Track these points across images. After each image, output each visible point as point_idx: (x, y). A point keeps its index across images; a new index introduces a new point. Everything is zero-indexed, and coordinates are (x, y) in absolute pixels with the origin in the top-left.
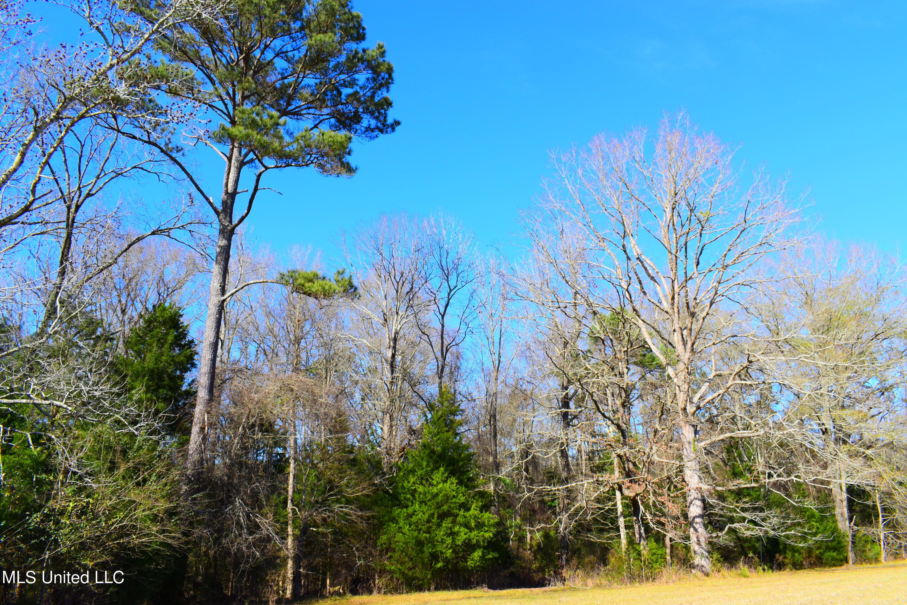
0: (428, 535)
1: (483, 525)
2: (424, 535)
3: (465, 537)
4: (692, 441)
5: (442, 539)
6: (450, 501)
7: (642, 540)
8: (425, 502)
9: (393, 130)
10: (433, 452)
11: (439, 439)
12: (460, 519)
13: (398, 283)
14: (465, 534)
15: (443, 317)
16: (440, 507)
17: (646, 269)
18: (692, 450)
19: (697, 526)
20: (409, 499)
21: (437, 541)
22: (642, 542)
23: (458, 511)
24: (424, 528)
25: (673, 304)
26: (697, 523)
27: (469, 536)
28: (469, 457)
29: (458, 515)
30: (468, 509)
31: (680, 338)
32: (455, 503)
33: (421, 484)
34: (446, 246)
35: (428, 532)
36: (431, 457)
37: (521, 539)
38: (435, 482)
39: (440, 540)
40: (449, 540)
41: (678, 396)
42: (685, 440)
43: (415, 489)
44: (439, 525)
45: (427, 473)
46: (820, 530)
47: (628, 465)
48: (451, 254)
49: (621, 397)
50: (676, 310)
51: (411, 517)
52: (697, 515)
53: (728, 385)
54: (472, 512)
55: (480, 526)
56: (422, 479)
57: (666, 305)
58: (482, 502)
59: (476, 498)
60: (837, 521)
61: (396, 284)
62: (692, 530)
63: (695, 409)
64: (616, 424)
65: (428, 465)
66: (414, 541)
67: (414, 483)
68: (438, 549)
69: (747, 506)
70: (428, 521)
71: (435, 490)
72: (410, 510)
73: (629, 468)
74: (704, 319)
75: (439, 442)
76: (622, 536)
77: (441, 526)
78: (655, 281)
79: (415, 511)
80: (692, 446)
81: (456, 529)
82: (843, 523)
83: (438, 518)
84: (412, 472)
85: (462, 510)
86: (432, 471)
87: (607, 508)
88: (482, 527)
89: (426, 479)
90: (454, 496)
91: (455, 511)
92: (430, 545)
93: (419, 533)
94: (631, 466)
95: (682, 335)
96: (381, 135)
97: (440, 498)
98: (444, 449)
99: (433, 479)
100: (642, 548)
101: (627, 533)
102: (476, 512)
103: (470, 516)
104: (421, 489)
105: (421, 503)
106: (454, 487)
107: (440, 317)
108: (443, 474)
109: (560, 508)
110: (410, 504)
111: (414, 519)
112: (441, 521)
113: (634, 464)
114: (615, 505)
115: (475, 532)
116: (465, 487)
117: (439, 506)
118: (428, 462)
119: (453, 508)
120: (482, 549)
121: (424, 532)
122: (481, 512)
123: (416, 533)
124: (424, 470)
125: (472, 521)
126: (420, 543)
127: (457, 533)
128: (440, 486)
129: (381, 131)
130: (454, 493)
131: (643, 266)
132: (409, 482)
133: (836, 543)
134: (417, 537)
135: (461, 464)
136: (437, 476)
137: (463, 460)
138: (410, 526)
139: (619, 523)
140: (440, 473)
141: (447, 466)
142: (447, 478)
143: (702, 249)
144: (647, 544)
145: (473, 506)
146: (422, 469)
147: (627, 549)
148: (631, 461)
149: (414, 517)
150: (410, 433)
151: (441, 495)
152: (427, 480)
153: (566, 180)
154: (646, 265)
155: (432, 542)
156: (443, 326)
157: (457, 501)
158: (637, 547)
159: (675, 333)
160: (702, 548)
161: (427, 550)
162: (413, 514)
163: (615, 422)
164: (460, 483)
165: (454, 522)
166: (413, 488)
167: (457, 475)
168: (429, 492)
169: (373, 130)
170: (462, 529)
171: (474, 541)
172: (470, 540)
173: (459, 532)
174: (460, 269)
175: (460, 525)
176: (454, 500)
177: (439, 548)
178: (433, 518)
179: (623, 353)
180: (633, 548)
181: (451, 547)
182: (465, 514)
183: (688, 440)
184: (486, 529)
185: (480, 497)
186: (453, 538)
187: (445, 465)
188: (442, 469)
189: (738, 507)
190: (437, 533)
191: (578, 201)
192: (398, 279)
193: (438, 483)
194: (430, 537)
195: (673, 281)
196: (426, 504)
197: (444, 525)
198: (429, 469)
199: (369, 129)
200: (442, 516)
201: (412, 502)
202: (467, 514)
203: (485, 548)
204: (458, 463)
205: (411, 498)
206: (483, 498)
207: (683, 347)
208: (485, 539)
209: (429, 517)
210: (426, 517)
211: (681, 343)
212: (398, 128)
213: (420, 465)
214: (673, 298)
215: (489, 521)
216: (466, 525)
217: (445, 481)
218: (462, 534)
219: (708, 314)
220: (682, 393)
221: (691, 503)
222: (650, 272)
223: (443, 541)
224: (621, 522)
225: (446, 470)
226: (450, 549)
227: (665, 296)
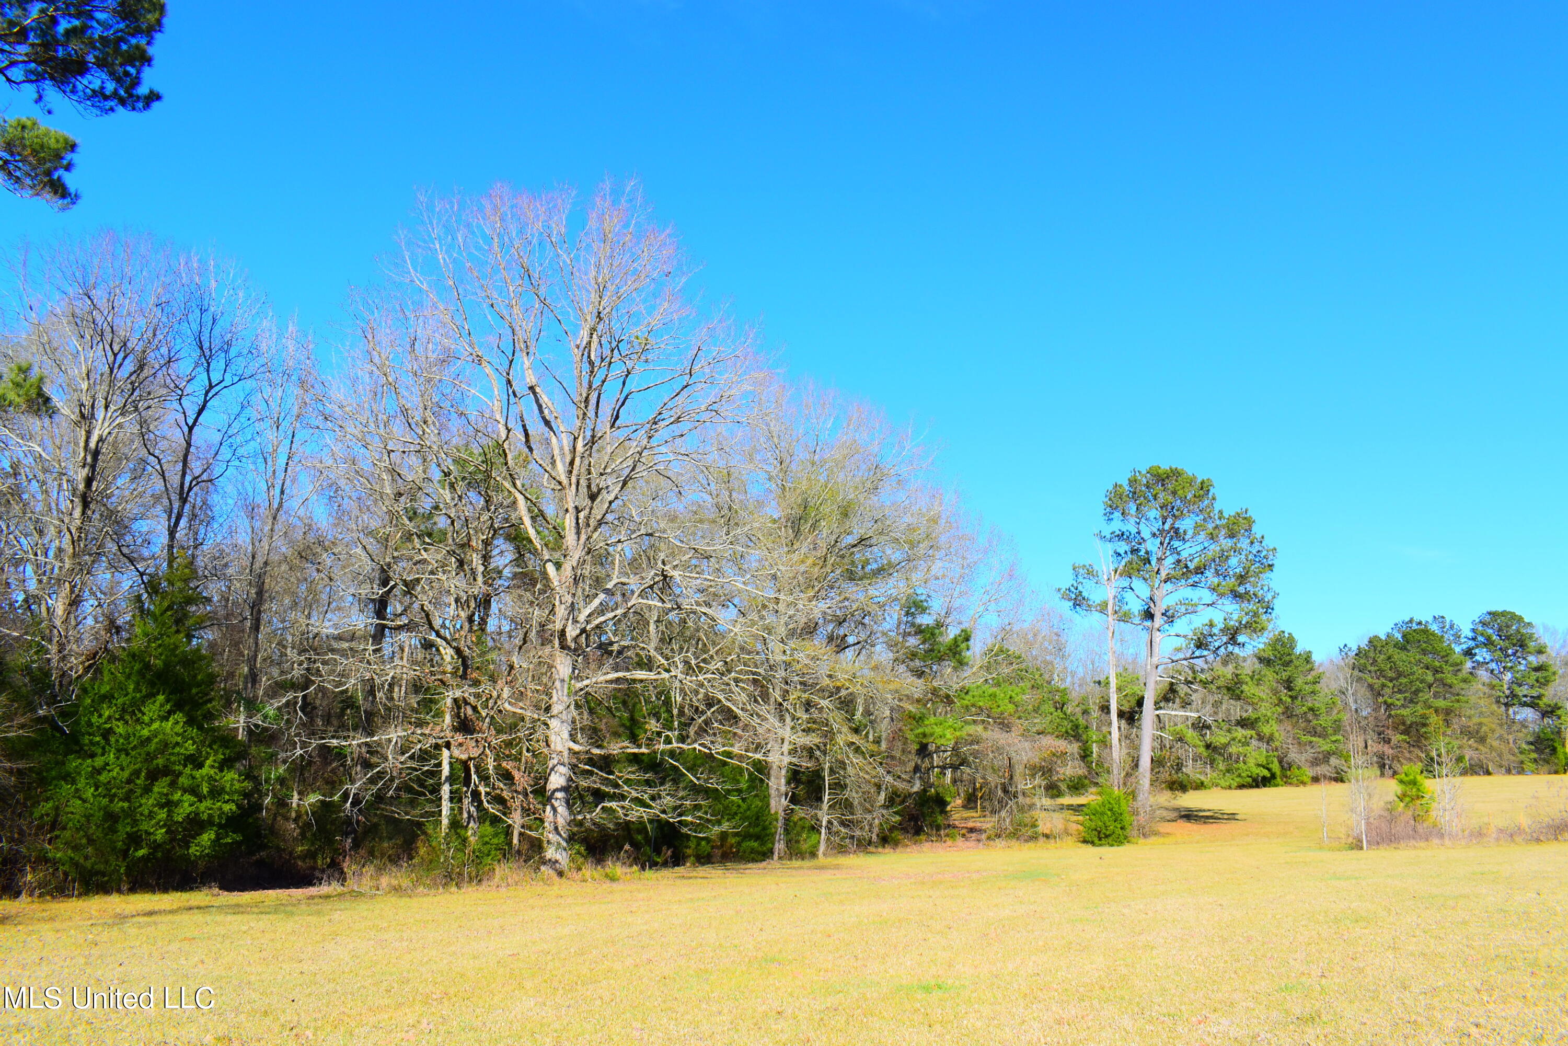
0: (126, 805)
1: (222, 791)
2: (121, 804)
3: (190, 809)
4: (567, 679)
5: (151, 812)
6: (170, 751)
7: (472, 821)
8: (126, 750)
9: (147, 106)
10: (147, 666)
11: (160, 646)
12: (182, 780)
13: (115, 355)
14: (191, 805)
15: (191, 429)
16: (152, 759)
17: (540, 407)
18: (566, 691)
19: (556, 804)
20: (98, 743)
21: (142, 814)
22: (472, 824)
23: (181, 768)
24: (121, 793)
25: (571, 472)
26: (557, 799)
27: (197, 807)
28: (211, 679)
29: (180, 774)
30: (200, 766)
31: (573, 524)
32: (178, 754)
33: (121, 718)
34: (212, 309)
35: (127, 798)
36: (144, 677)
37: (282, 803)
38: (146, 719)
39: (146, 812)
40: (162, 815)
41: (557, 609)
42: (557, 677)
43: (111, 728)
44: (147, 790)
45: (133, 703)
46: (742, 810)
47: (465, 709)
48: (220, 323)
49: (468, 607)
50: (574, 480)
51: (99, 773)
52: (559, 787)
53: (630, 605)
54: (205, 771)
55: (216, 793)
56: (124, 710)
57: (561, 469)
58: (224, 754)
59: (215, 747)
60: (769, 796)
61: (111, 359)
62: (548, 808)
63: (578, 631)
64: (454, 648)
65: (137, 689)
66: (102, 813)
67: (110, 718)
68: (141, 827)
69: (632, 777)
70: (129, 781)
71: (145, 733)
72: (99, 762)
73: (465, 714)
74: (610, 503)
75: (160, 650)
76: (444, 813)
77: (151, 791)
78: (551, 428)
79: (108, 764)
80: (566, 686)
81: (177, 796)
82: (777, 799)
83: (146, 779)
84: (107, 698)
85: (190, 766)
86: (143, 701)
87: (426, 768)
88: (220, 794)
89: (131, 711)
90: (177, 744)
91: (177, 768)
92: (129, 820)
93: (111, 801)
94: (469, 711)
95: (577, 519)
96: (120, 109)
97: (152, 747)
98: (167, 664)
99: (144, 714)
100: (470, 833)
101: (452, 809)
102: (212, 772)
103: (203, 777)
104: (120, 729)
105: (119, 751)
106: (178, 728)
107: (186, 429)
108: (162, 706)
109: (353, 760)
110: (100, 751)
111: (103, 778)
112: (152, 784)
113: (474, 709)
114: (439, 765)
115: (208, 803)
116: (198, 729)
117: (150, 757)
118: (137, 684)
119: (174, 763)
120: (215, 828)
121: (121, 800)
122: (221, 770)
123: (105, 801)
124: (130, 696)
125: (205, 785)
126: (111, 818)
127: (178, 804)
128: (155, 725)
129: (123, 102)
130: (179, 739)
131: (537, 401)
132: (100, 716)
133: (760, 828)
134: (108, 806)
135: (194, 691)
136: (152, 709)
137: (199, 685)
138: (96, 790)
139: (442, 792)
140: (158, 704)
141: (171, 693)
142: (170, 713)
143: (626, 398)
144: (478, 828)
145: (208, 762)
146: (126, 695)
147: (447, 834)
148: (470, 704)
149: (105, 774)
150: (108, 630)
151: (156, 740)
152: (133, 713)
153: (436, 242)
154: (541, 401)
155: (130, 814)
156: (189, 444)
157: (182, 751)
158: (462, 832)
159: (568, 515)
160: (561, 835)
161: (124, 829)
162: (104, 768)
163: (454, 644)
164: (191, 722)
165: (173, 784)
166: (108, 726)
167: (187, 708)
168: (134, 735)
169: (106, 98)
170: (187, 797)
171: (205, 817)
172: (197, 814)
173: (180, 801)
174: (233, 352)
175: (185, 791)
176: (177, 750)
177: (144, 826)
178: (138, 778)
179: (480, 542)
180: (457, 834)
181: (164, 825)
182: (194, 773)
183: (561, 677)
184: (227, 797)
185: (221, 746)
186: (169, 811)
187: (167, 692)
188: (161, 698)
189: (620, 778)
190: (143, 801)
191: (451, 283)
192: (116, 348)
193: (152, 721)
194: (129, 808)
195: (575, 439)
196: (127, 754)
197: (156, 789)
198: (138, 695)
199: (99, 95)
200: (154, 776)
201: (103, 748)
202: (198, 774)
203: (220, 826)
204: (191, 690)
205: (103, 742)
206: (227, 748)
207: (576, 537)
208: (223, 813)
209: (131, 774)
210: (126, 774)
211: (574, 531)
212: (156, 105)
213: (122, 688)
214: (572, 463)
215: (232, 785)
216: (193, 791)
217: (166, 718)
218: (186, 804)
219: (616, 498)
220: (563, 606)
221: (552, 769)
222: (546, 412)
223: (151, 815)
224: (446, 789)
225: (168, 701)
226: (161, 827)
227: (563, 455)
